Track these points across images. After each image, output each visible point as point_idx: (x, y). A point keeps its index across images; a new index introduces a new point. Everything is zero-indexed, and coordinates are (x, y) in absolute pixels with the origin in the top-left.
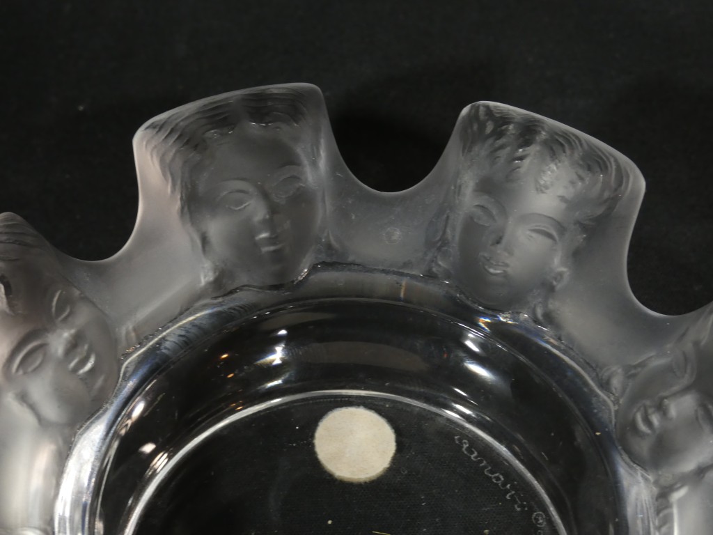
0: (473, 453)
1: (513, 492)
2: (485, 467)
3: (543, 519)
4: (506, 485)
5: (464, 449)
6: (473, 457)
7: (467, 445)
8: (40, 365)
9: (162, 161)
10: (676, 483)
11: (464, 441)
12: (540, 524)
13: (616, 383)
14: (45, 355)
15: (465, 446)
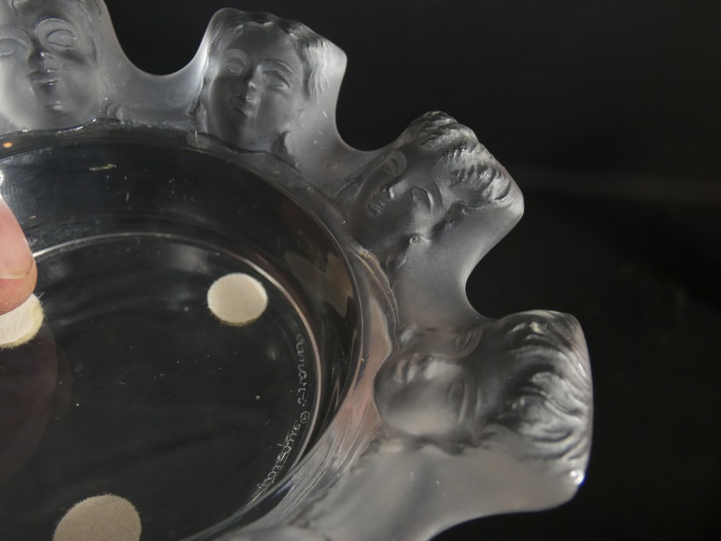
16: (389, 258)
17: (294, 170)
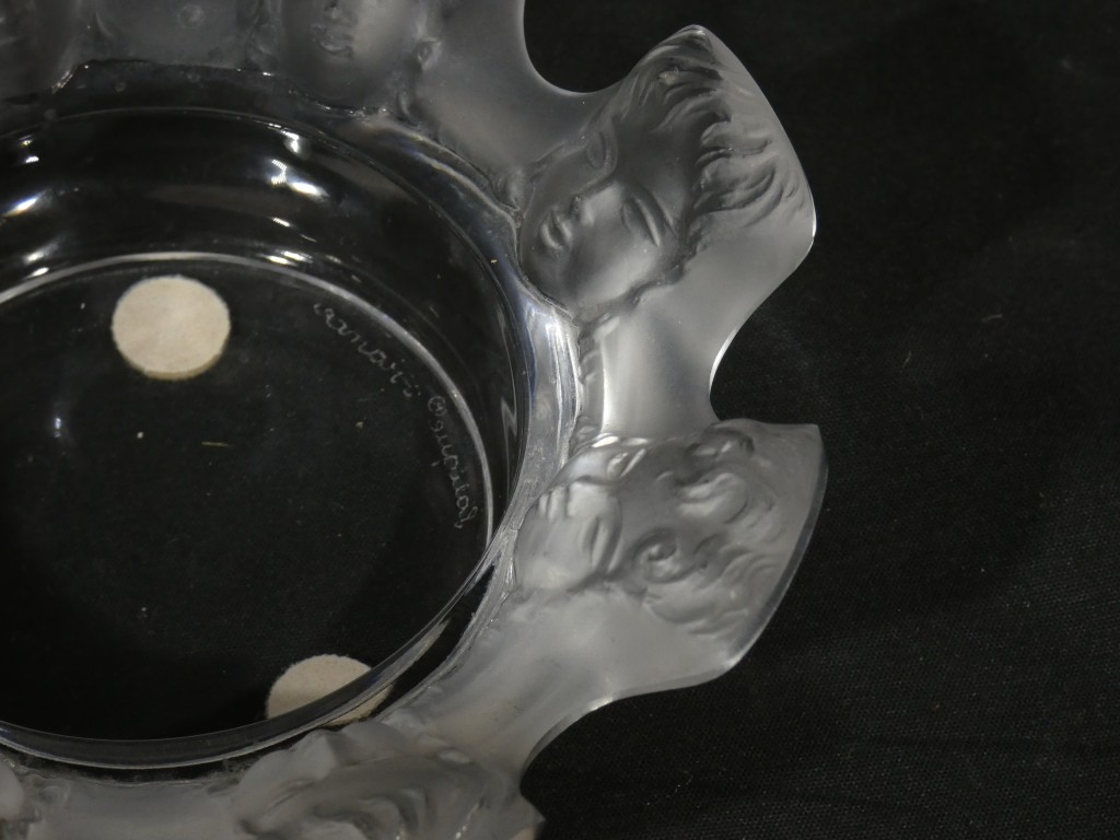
0: (341, 325)
1: (400, 373)
2: (359, 343)
3: (442, 405)
4: (390, 365)
5: (328, 321)
6: (340, 331)
7: (332, 315)
10: (601, 316)
11: (327, 310)
12: (439, 412)
13: (515, 191)
15: (329, 317)
16: (404, 103)
17: (141, 64)
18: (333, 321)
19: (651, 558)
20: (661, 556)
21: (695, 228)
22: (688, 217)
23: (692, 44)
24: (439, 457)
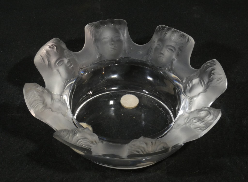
2: (158, 107)
8: (62, 64)
9: (91, 31)
14: (63, 62)
18: (155, 103)
19: (193, 120)
20: (194, 120)
21: (209, 84)
22: (208, 82)
23: (213, 61)
24: (168, 123)
